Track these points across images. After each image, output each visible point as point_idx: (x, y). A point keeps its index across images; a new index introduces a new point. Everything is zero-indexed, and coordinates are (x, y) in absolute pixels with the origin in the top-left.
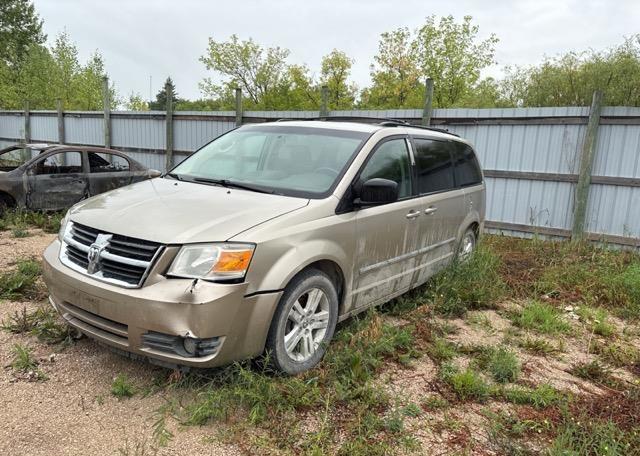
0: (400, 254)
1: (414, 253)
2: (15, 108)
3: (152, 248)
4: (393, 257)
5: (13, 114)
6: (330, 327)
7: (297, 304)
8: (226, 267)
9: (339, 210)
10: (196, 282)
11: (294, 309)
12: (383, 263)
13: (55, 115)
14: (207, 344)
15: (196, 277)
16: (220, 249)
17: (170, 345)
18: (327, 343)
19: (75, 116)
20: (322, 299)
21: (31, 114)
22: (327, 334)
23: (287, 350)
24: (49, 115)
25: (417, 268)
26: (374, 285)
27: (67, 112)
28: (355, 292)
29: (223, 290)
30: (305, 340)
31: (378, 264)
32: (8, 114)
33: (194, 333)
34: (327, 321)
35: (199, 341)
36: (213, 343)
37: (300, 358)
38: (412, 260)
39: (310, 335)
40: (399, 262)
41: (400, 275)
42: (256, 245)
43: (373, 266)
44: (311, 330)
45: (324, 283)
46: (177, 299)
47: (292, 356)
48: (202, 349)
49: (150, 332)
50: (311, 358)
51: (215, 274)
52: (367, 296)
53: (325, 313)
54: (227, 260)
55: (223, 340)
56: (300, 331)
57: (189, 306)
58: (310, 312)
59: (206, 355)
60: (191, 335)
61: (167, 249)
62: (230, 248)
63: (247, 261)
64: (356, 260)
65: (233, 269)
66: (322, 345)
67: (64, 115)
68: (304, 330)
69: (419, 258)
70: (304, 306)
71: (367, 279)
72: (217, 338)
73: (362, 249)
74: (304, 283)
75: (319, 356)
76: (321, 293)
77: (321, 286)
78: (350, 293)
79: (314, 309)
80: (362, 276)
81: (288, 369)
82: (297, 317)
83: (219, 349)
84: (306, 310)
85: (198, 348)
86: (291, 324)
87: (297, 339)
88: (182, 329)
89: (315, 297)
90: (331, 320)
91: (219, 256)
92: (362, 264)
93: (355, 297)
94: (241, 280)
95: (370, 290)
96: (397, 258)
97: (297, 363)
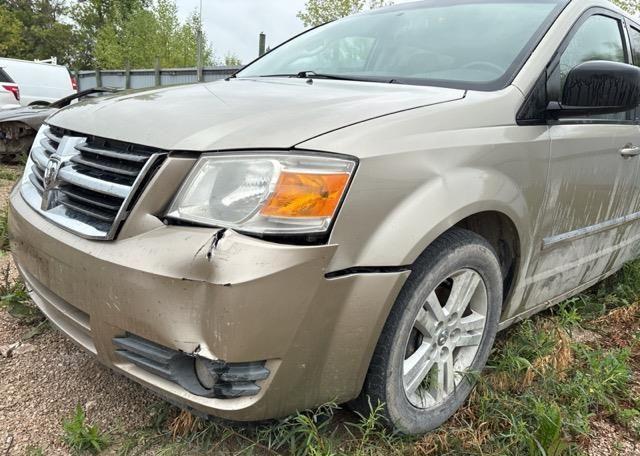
0: (602, 219)
1: (620, 220)
2: (117, 68)
3: (138, 158)
4: (593, 223)
5: (116, 73)
6: (484, 343)
7: (433, 298)
8: (291, 207)
9: (523, 119)
10: (220, 235)
11: (427, 307)
12: (579, 232)
13: (152, 73)
14: (240, 375)
15: (222, 224)
16: (277, 166)
17: (167, 367)
18: (477, 372)
19: (170, 73)
20: (478, 290)
21: (131, 73)
22: (479, 356)
23: (407, 389)
24: (148, 73)
25: (616, 247)
26: (559, 269)
27: (163, 70)
28: (530, 281)
29: (279, 257)
30: (441, 367)
31: (571, 234)
32: (112, 74)
33: (212, 350)
34: (480, 333)
35: (221, 368)
36: (253, 374)
37: (429, 402)
38: (613, 232)
39: (449, 358)
40: (598, 233)
41: (594, 256)
42: (357, 161)
43: (563, 236)
44: (451, 350)
45: (485, 260)
46: (181, 270)
47: (414, 400)
48: (228, 385)
49: (128, 335)
50: (448, 402)
51: (265, 221)
52: (546, 289)
53: (478, 317)
54: (293, 191)
55: (275, 367)
56: (431, 351)
57: (203, 288)
58: (454, 315)
59: (237, 396)
60: (205, 352)
61: (169, 160)
62: (299, 165)
63: (336, 197)
64: (541, 222)
65: (306, 213)
66: (468, 377)
67: (161, 73)
68: (439, 349)
69: (621, 229)
70: (443, 303)
71: (551, 259)
72: (262, 363)
73: (553, 200)
74: (451, 256)
75: (462, 397)
76: (477, 279)
77: (478, 267)
78: (522, 283)
79: (461, 309)
80: (544, 251)
81: (407, 425)
82: (430, 324)
83: (265, 385)
84: (446, 311)
85: (220, 381)
86: (417, 337)
87: (426, 365)
88: (187, 337)
89: (465, 285)
90: (487, 331)
91: (275, 180)
92: (547, 230)
93: (529, 290)
94: (321, 238)
95: (552, 279)
96: (598, 226)
97: (421, 411)
